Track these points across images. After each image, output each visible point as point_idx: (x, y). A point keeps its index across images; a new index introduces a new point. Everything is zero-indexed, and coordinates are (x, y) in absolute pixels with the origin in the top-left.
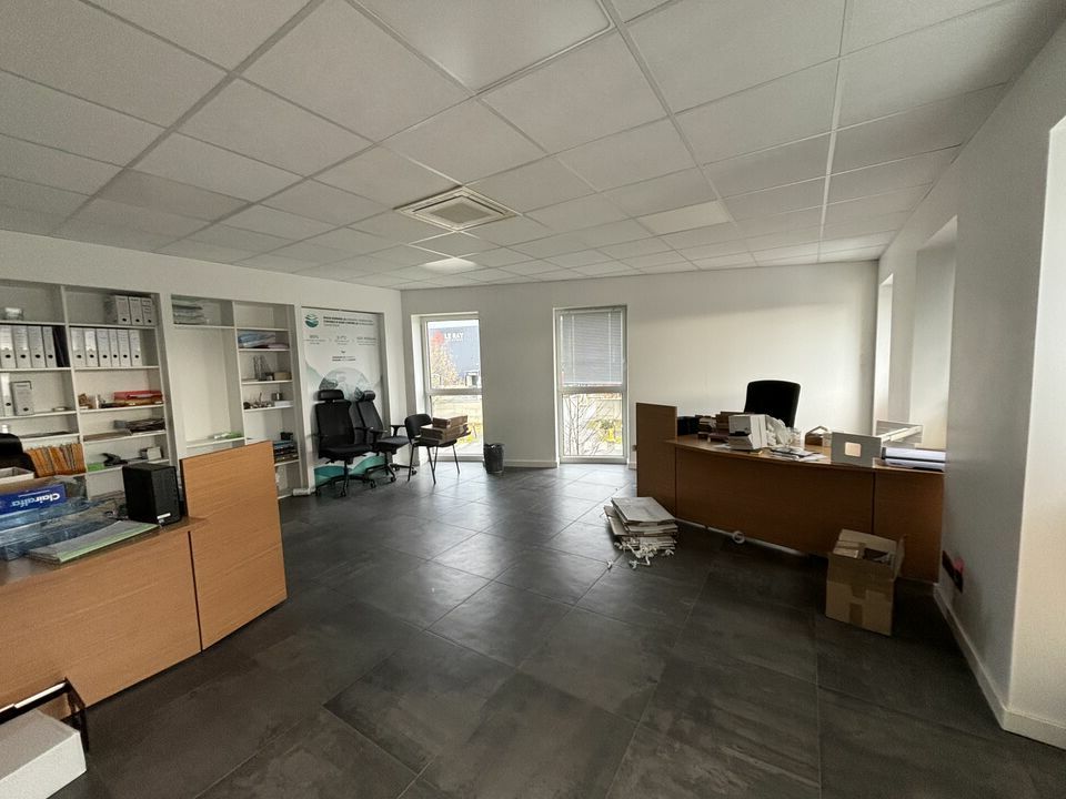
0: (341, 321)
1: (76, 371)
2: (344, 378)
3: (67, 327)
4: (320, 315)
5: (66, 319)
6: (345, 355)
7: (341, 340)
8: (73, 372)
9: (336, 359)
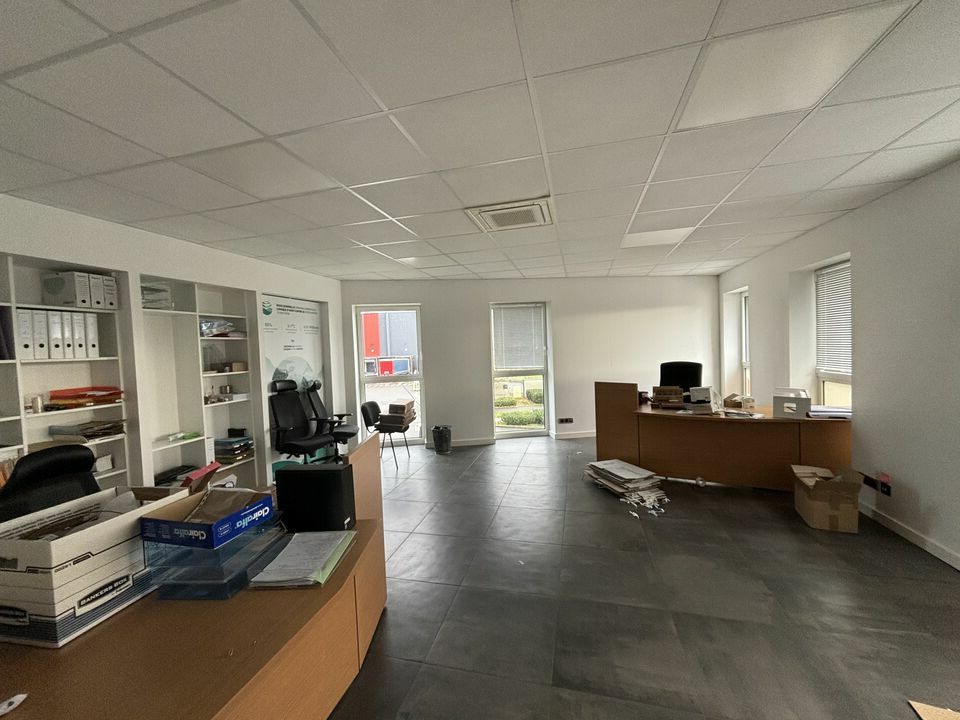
0: (290, 308)
1: (23, 364)
2: (293, 368)
3: (14, 309)
4: (274, 302)
5: (13, 298)
6: (295, 344)
7: (291, 328)
8: (19, 366)
9: (287, 348)
